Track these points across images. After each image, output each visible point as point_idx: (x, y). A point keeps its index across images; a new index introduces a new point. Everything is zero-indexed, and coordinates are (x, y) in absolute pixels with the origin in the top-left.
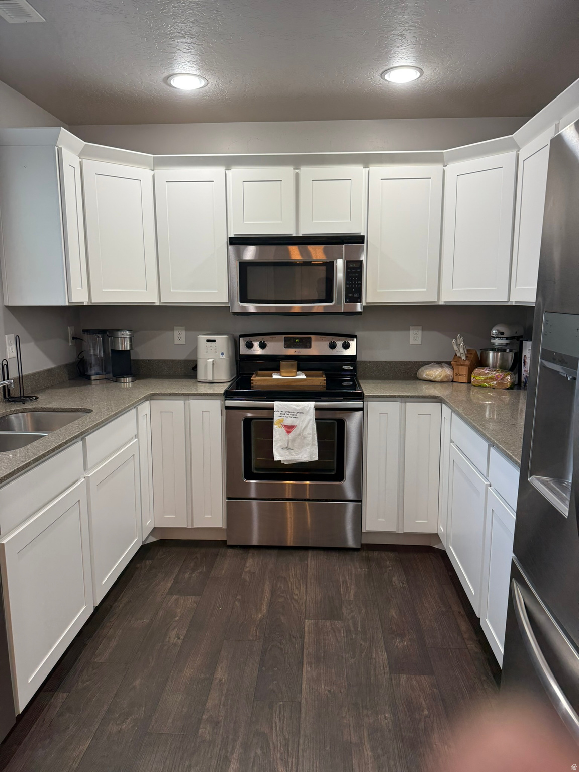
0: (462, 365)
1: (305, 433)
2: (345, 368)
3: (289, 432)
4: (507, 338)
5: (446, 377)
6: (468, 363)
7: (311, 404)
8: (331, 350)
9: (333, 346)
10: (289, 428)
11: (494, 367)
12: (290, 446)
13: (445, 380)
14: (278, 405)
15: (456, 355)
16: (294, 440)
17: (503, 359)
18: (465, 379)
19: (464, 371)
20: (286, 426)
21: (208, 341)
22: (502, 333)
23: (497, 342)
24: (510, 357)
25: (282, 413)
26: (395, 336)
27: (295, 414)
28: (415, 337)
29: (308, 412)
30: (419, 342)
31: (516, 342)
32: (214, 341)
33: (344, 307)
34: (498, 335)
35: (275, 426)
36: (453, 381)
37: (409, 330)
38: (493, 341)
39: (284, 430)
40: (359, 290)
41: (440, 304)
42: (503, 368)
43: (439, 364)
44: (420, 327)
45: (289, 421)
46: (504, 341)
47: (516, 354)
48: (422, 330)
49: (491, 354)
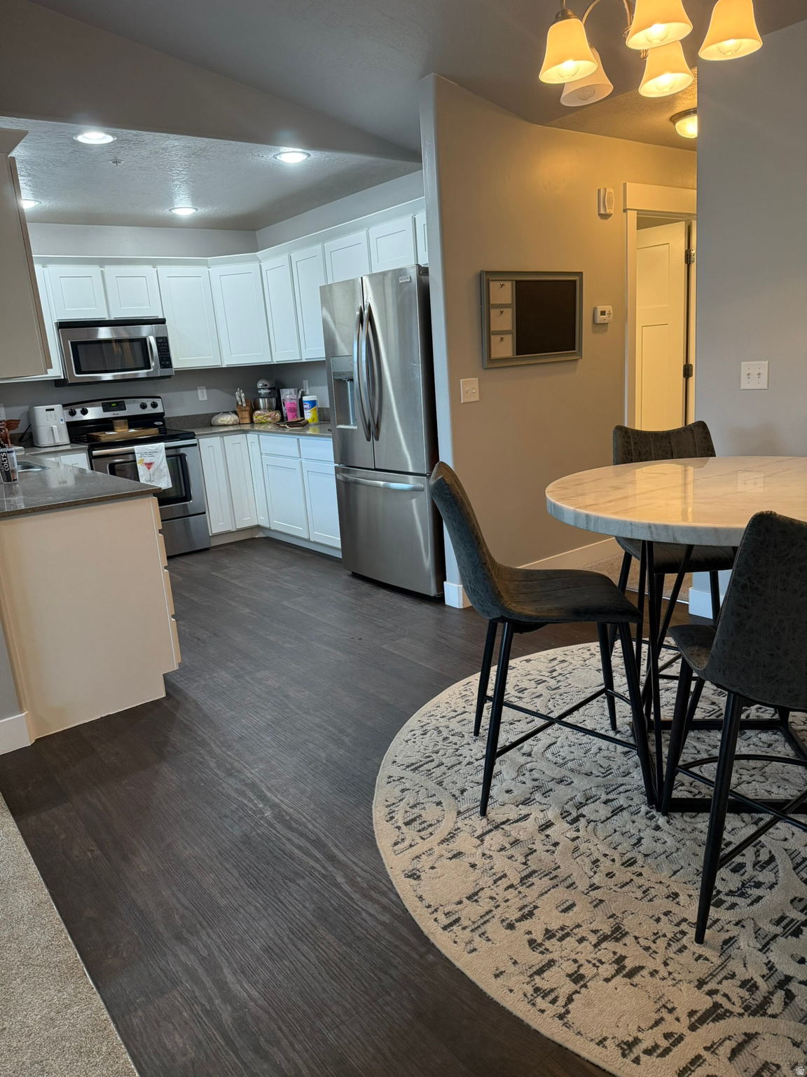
0: (244, 411)
1: (162, 467)
2: (156, 423)
3: (149, 468)
4: (269, 389)
5: (235, 420)
6: (248, 408)
7: (162, 445)
8: (141, 409)
9: (144, 406)
10: (149, 465)
11: (265, 409)
12: (152, 479)
13: (235, 423)
14: (136, 448)
15: (238, 404)
16: (154, 474)
17: (270, 403)
18: (248, 421)
19: (246, 414)
20: (146, 464)
21: (47, 410)
22: (266, 385)
23: (262, 392)
24: (274, 400)
25: (142, 455)
26: (187, 395)
27: (151, 454)
28: (202, 394)
29: (161, 450)
30: (206, 398)
31: (275, 392)
32: (53, 410)
33: (161, 372)
34: (262, 387)
35: (138, 465)
36: (239, 424)
37: (197, 390)
38: (259, 392)
39: (145, 467)
40: (169, 359)
41: (223, 366)
42: (270, 409)
43: (227, 413)
44: (204, 387)
45: (148, 460)
46: (267, 391)
47: (277, 399)
48: (207, 389)
49: (261, 400)
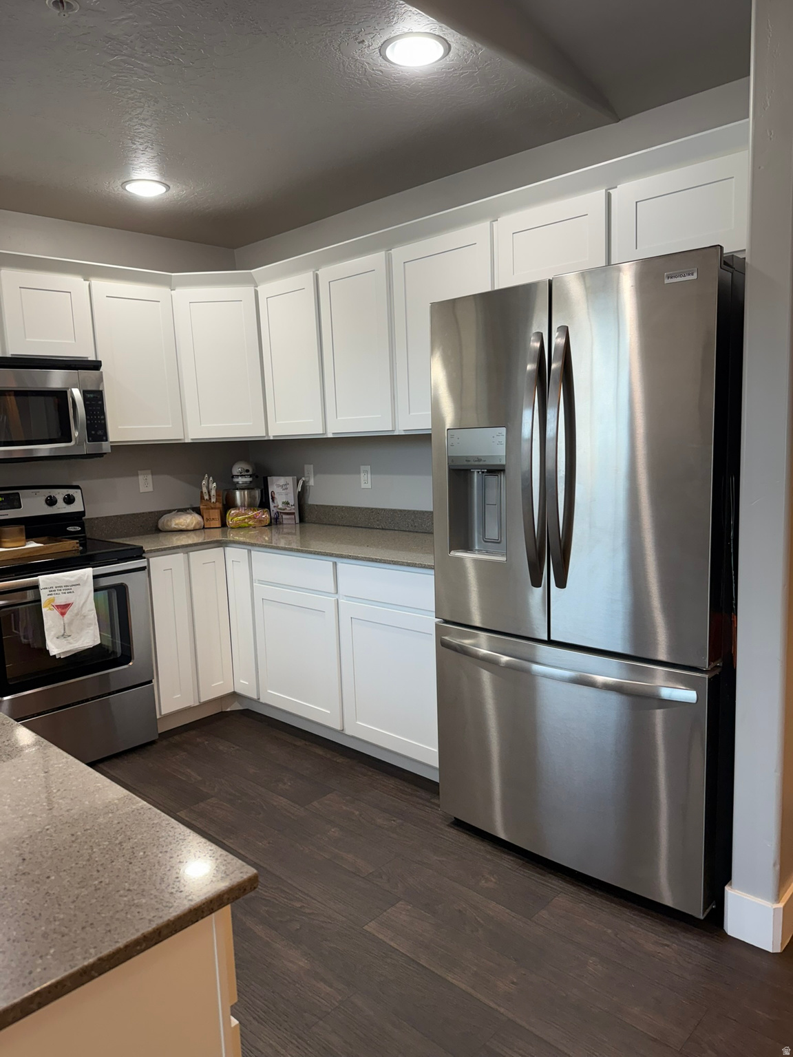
0: (212, 508)
2: (71, 529)
3: (63, 614)
4: (251, 476)
5: (198, 523)
6: (219, 505)
7: (88, 572)
8: (46, 506)
9: (51, 502)
10: (63, 609)
11: (243, 505)
12: (68, 633)
13: (197, 527)
14: (43, 580)
15: (202, 498)
16: (70, 623)
17: (251, 497)
18: (217, 523)
19: (216, 514)
20: (58, 607)
22: (247, 471)
23: (240, 480)
24: (257, 493)
25: (52, 590)
26: (122, 483)
27: (68, 588)
28: (145, 482)
29: (86, 582)
30: (150, 489)
31: (260, 482)
33: (87, 448)
34: (240, 472)
35: (44, 610)
36: (204, 528)
37: (137, 475)
38: (236, 480)
39: (56, 613)
40: (104, 427)
41: (186, 441)
42: (251, 506)
43: (183, 511)
44: (149, 471)
45: (61, 599)
46: (248, 479)
47: (262, 491)
48: (152, 474)
49: (238, 493)
